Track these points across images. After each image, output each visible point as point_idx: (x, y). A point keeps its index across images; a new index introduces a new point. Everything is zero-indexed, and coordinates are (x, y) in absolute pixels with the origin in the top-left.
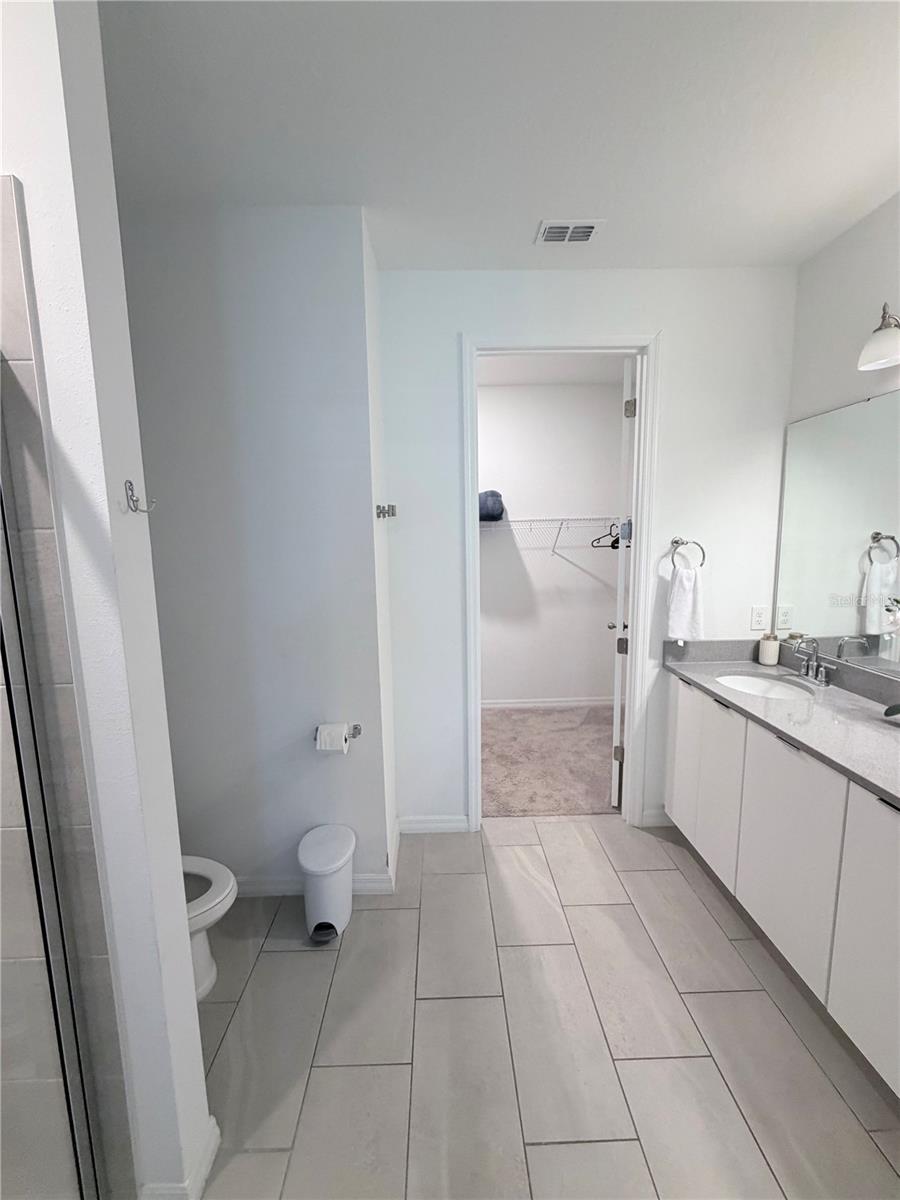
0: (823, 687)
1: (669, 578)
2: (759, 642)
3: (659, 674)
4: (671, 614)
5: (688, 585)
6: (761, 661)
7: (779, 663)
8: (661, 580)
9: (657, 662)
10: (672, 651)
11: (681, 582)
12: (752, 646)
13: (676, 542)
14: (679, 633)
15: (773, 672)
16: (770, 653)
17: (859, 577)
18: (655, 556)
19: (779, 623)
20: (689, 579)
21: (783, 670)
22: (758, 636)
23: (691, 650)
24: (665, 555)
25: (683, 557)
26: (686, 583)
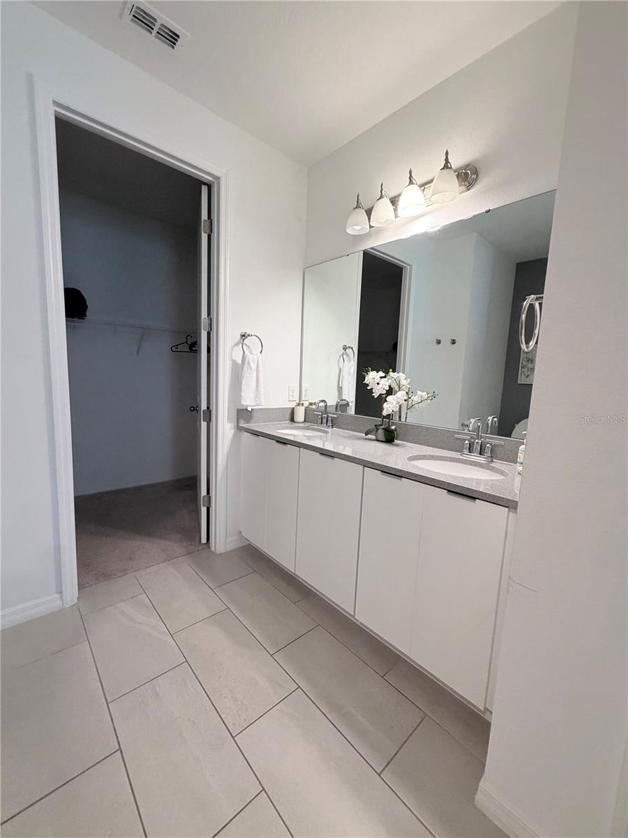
0: (330, 430)
1: (240, 362)
2: (293, 408)
3: (234, 435)
4: (243, 387)
5: (253, 366)
6: (295, 420)
7: (305, 421)
8: (234, 362)
9: (233, 425)
10: (243, 414)
11: (249, 364)
12: (289, 411)
13: (244, 336)
14: (248, 401)
15: (302, 425)
16: (300, 416)
17: (338, 370)
18: (230, 344)
19: (303, 398)
20: (254, 362)
21: (307, 424)
22: (293, 405)
23: (255, 414)
24: (237, 344)
25: (248, 347)
26: (252, 364)
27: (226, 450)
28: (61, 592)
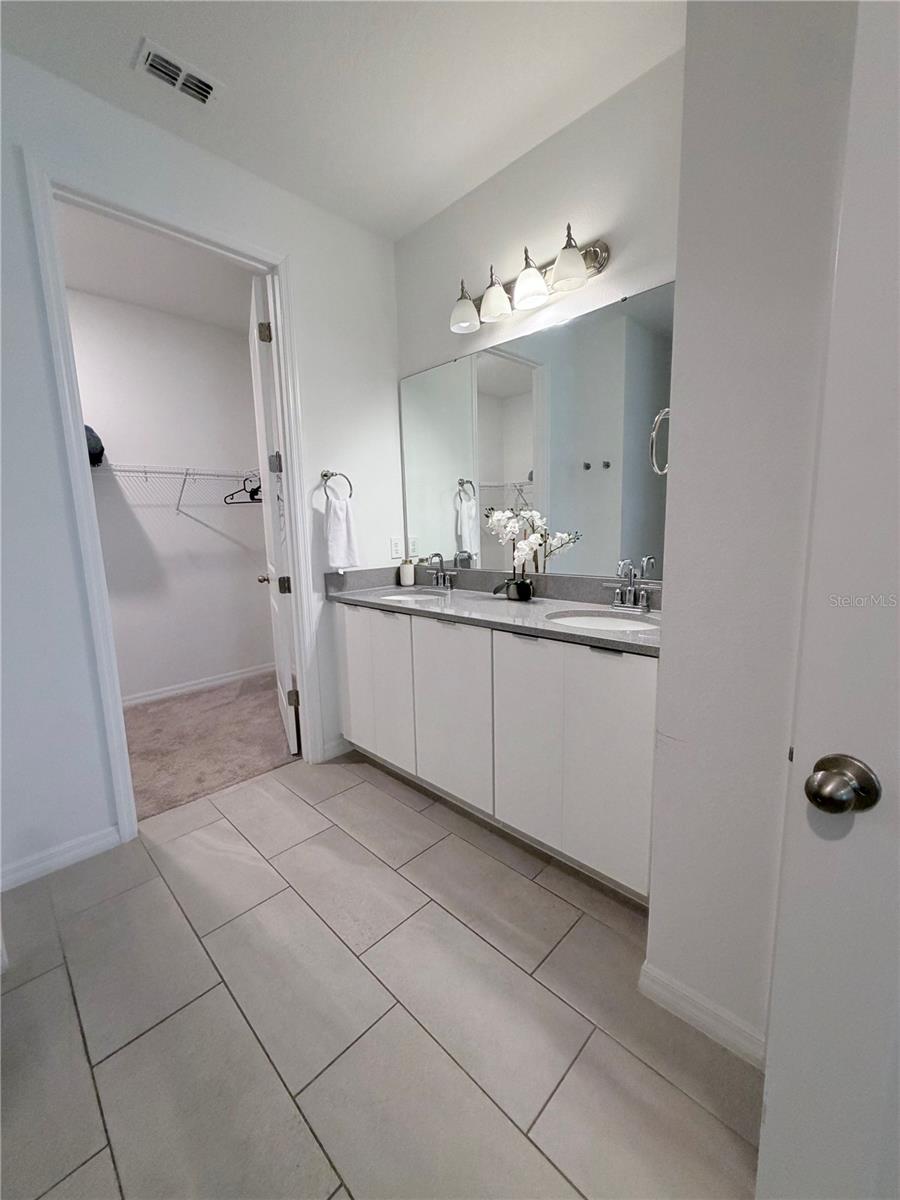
0: (449, 592)
1: (323, 511)
2: (399, 568)
3: (324, 606)
4: (330, 543)
5: (342, 515)
6: (402, 583)
7: (415, 584)
8: (316, 512)
9: (320, 594)
10: (333, 581)
11: (335, 513)
12: (394, 572)
13: (325, 475)
14: (339, 562)
15: (412, 589)
16: (408, 577)
17: (454, 513)
18: (308, 489)
19: (411, 554)
20: (341, 509)
21: (419, 587)
22: (397, 563)
23: (350, 580)
24: (318, 488)
25: (333, 490)
26: (339, 512)
27: (314, 627)
28: (116, 824)
